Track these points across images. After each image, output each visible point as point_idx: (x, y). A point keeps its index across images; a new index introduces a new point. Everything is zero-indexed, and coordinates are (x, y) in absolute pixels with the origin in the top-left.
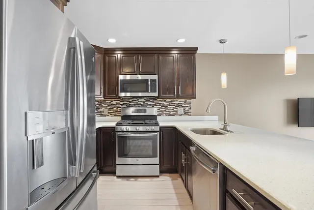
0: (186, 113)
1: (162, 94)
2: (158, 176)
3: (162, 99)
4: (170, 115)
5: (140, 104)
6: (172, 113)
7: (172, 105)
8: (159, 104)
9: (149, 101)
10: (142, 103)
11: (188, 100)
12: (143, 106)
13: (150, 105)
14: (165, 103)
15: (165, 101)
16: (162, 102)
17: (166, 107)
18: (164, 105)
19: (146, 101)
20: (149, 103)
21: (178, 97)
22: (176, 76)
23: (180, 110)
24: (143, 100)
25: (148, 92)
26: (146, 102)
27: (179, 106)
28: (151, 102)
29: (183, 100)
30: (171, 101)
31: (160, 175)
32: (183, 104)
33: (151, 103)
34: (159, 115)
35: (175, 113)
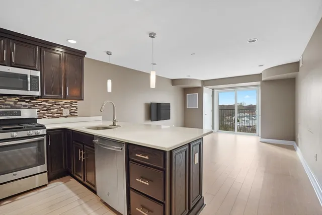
0: (72, 115)
1: (46, 93)
2: (45, 186)
3: (42, 100)
4: (53, 117)
5: (9, 105)
6: (56, 115)
7: (56, 106)
8: (39, 105)
9: (25, 101)
10: (12, 103)
11: (74, 102)
12: (12, 107)
13: (25, 106)
14: (47, 104)
15: (47, 102)
16: (43, 103)
17: (48, 109)
18: (45, 106)
19: (19, 101)
20: (24, 103)
21: (65, 98)
22: (63, 76)
23: (66, 112)
24: (13, 99)
25: (27, 90)
26: (19, 103)
27: (64, 107)
28: (27, 102)
29: (69, 101)
30: (55, 102)
31: (49, 183)
32: (68, 105)
33: (27, 104)
34: (40, 118)
35: (60, 115)
